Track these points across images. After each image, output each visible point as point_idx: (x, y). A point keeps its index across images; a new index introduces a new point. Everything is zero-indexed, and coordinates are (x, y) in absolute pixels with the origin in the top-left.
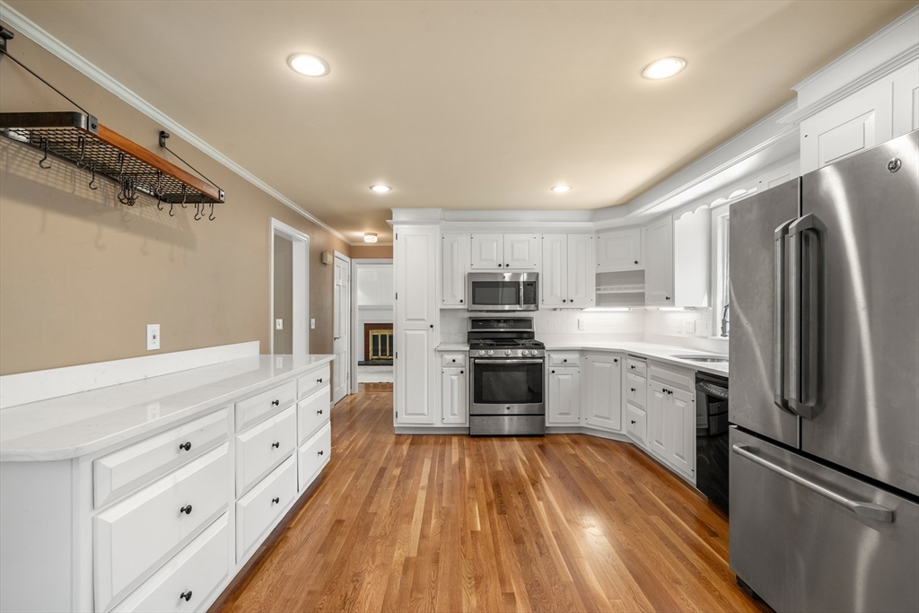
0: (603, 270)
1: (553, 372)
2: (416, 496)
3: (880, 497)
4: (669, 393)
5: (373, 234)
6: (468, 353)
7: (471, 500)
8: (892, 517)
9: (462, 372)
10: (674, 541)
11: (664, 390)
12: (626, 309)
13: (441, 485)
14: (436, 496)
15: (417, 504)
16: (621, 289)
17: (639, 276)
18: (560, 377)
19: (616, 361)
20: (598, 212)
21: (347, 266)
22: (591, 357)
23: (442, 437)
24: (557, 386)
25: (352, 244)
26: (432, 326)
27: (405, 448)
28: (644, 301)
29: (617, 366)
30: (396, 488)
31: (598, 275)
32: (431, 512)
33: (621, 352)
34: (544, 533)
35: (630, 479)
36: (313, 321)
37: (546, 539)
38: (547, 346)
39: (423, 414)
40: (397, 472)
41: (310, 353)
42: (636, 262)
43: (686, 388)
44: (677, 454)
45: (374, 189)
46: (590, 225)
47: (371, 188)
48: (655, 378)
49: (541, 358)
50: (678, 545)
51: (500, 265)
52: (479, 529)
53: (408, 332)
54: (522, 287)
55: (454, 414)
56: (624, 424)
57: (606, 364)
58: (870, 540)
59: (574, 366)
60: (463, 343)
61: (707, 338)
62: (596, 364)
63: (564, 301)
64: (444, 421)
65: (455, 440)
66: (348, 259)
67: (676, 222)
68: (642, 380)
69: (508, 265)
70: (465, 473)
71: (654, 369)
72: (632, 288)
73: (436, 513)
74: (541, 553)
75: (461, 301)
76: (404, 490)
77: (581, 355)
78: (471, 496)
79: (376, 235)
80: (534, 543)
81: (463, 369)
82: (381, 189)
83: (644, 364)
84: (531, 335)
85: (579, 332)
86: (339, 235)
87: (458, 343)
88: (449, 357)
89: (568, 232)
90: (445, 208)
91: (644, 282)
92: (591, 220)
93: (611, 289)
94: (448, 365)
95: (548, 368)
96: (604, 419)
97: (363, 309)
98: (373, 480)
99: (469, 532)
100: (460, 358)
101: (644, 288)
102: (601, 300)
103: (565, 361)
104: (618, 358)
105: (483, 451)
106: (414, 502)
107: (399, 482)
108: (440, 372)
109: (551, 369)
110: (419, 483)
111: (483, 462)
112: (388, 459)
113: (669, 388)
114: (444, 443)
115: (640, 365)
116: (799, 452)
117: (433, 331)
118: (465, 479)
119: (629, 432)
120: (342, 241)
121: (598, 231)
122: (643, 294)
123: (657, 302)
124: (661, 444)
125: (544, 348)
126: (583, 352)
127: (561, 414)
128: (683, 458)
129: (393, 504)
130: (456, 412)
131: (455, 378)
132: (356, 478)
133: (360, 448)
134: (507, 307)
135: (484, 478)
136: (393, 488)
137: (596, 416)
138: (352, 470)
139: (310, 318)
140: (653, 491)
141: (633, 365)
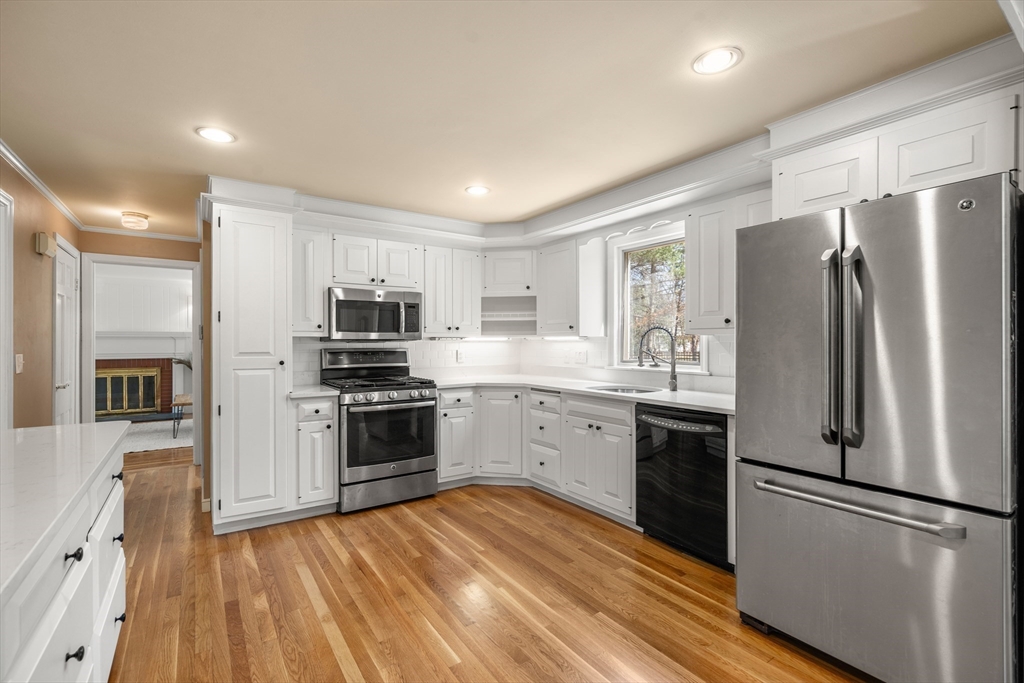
0: (490, 294)
1: (445, 415)
2: (324, 637)
3: (950, 516)
4: (598, 428)
5: (139, 215)
6: (336, 400)
7: (413, 616)
8: (963, 533)
9: (329, 427)
10: (660, 593)
11: (590, 426)
12: (505, 339)
13: (352, 604)
14: (357, 627)
15: (336, 653)
16: (500, 316)
17: (530, 303)
18: (453, 420)
19: (516, 397)
20: (490, 227)
21: (74, 264)
22: (486, 394)
23: (302, 523)
24: (450, 432)
25: (83, 228)
26: (282, 363)
27: (248, 554)
28: (536, 330)
29: (517, 402)
30: (279, 634)
31: (484, 300)
32: (367, 657)
33: (523, 388)
34: (538, 633)
35: (565, 530)
36: (20, 357)
37: (548, 641)
38: (439, 383)
39: (268, 496)
40: (262, 603)
41: (17, 425)
42: (528, 288)
43: (622, 422)
44: (607, 493)
45: (203, 133)
46: (481, 241)
47: (197, 130)
48: (572, 413)
49: (433, 399)
50: (666, 596)
51: (373, 280)
52: (459, 661)
53: (240, 373)
54: (403, 310)
55: (317, 488)
56: (525, 467)
57: (504, 401)
58: (946, 561)
59: (468, 405)
60: (315, 385)
61: (603, 368)
62: (493, 402)
63: (449, 328)
64: (301, 501)
65: (321, 524)
66: (76, 253)
67: (581, 247)
68: (555, 417)
69: (383, 281)
70: (373, 574)
71: (572, 403)
72: (521, 316)
73: (377, 656)
74: (558, 665)
75: (319, 327)
76: (296, 634)
77: (475, 393)
78: (409, 610)
79: (146, 217)
80: (540, 654)
81: (329, 422)
82: (216, 135)
83: (558, 399)
84: (405, 371)
85: (457, 365)
86: (63, 208)
87: (306, 386)
88: (310, 407)
89: (455, 246)
90: (303, 191)
91: (535, 309)
92: (483, 236)
93: (497, 316)
94: (308, 419)
95: (440, 411)
96: (499, 464)
97: (101, 337)
98: (224, 632)
99: (449, 671)
100: (325, 407)
101: (536, 316)
102: (487, 327)
103: (459, 400)
104: (519, 394)
105: (374, 534)
106: (328, 651)
107: (277, 621)
108: (294, 430)
109: (443, 412)
110: (314, 612)
111: (388, 550)
112: (231, 582)
113: (595, 423)
114: (308, 532)
115: (549, 400)
116: (842, 480)
117: (284, 370)
118: (380, 583)
119: (533, 475)
120: (68, 221)
121: (485, 250)
122: (535, 322)
123: (556, 330)
124: (584, 484)
125: (435, 387)
126: (477, 388)
127: (453, 465)
128: (616, 496)
129: (295, 668)
130: (319, 483)
131: (317, 436)
132: (188, 638)
133: (160, 577)
134: (374, 336)
135: (405, 573)
136: (274, 635)
137: (493, 462)
138: (169, 625)
139: (16, 352)
140: (595, 538)
141: (542, 400)
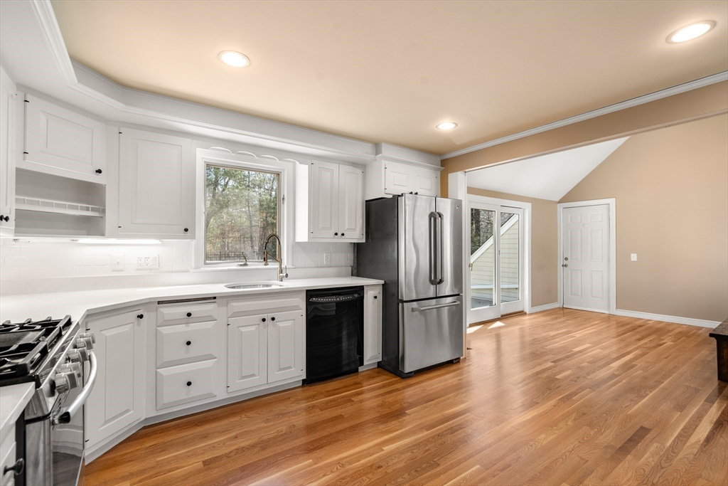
4: (272, 319)
11: (264, 320)
19: (140, 317)
22: (95, 325)
29: (139, 324)
31: (19, 172)
33: (147, 304)
42: (99, 171)
43: (295, 308)
48: (236, 314)
62: (108, 333)
68: (209, 325)
71: (239, 306)
83: (212, 306)
113: (268, 316)
128: (289, 368)
141: (189, 311)
